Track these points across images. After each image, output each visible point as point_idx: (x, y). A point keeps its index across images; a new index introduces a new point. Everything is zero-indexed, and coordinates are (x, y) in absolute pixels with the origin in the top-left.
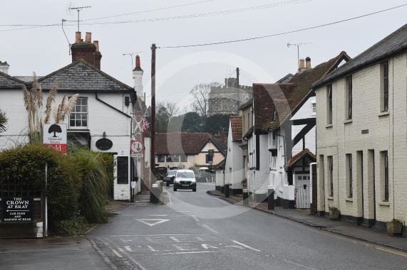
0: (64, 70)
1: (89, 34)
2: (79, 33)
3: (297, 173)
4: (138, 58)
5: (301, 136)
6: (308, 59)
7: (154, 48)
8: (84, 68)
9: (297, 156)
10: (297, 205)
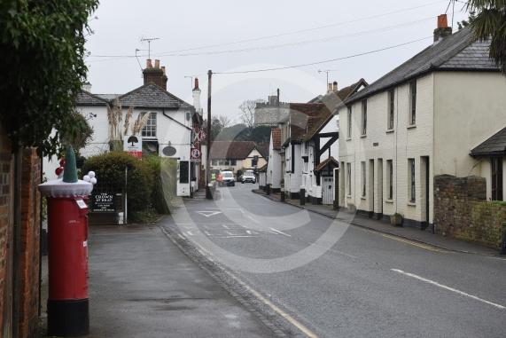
0: (137, 91)
1: (158, 61)
2: (149, 60)
3: (323, 176)
4: (196, 80)
5: (328, 146)
6: (335, 83)
7: (210, 73)
8: (154, 89)
9: (324, 163)
10: (324, 202)
